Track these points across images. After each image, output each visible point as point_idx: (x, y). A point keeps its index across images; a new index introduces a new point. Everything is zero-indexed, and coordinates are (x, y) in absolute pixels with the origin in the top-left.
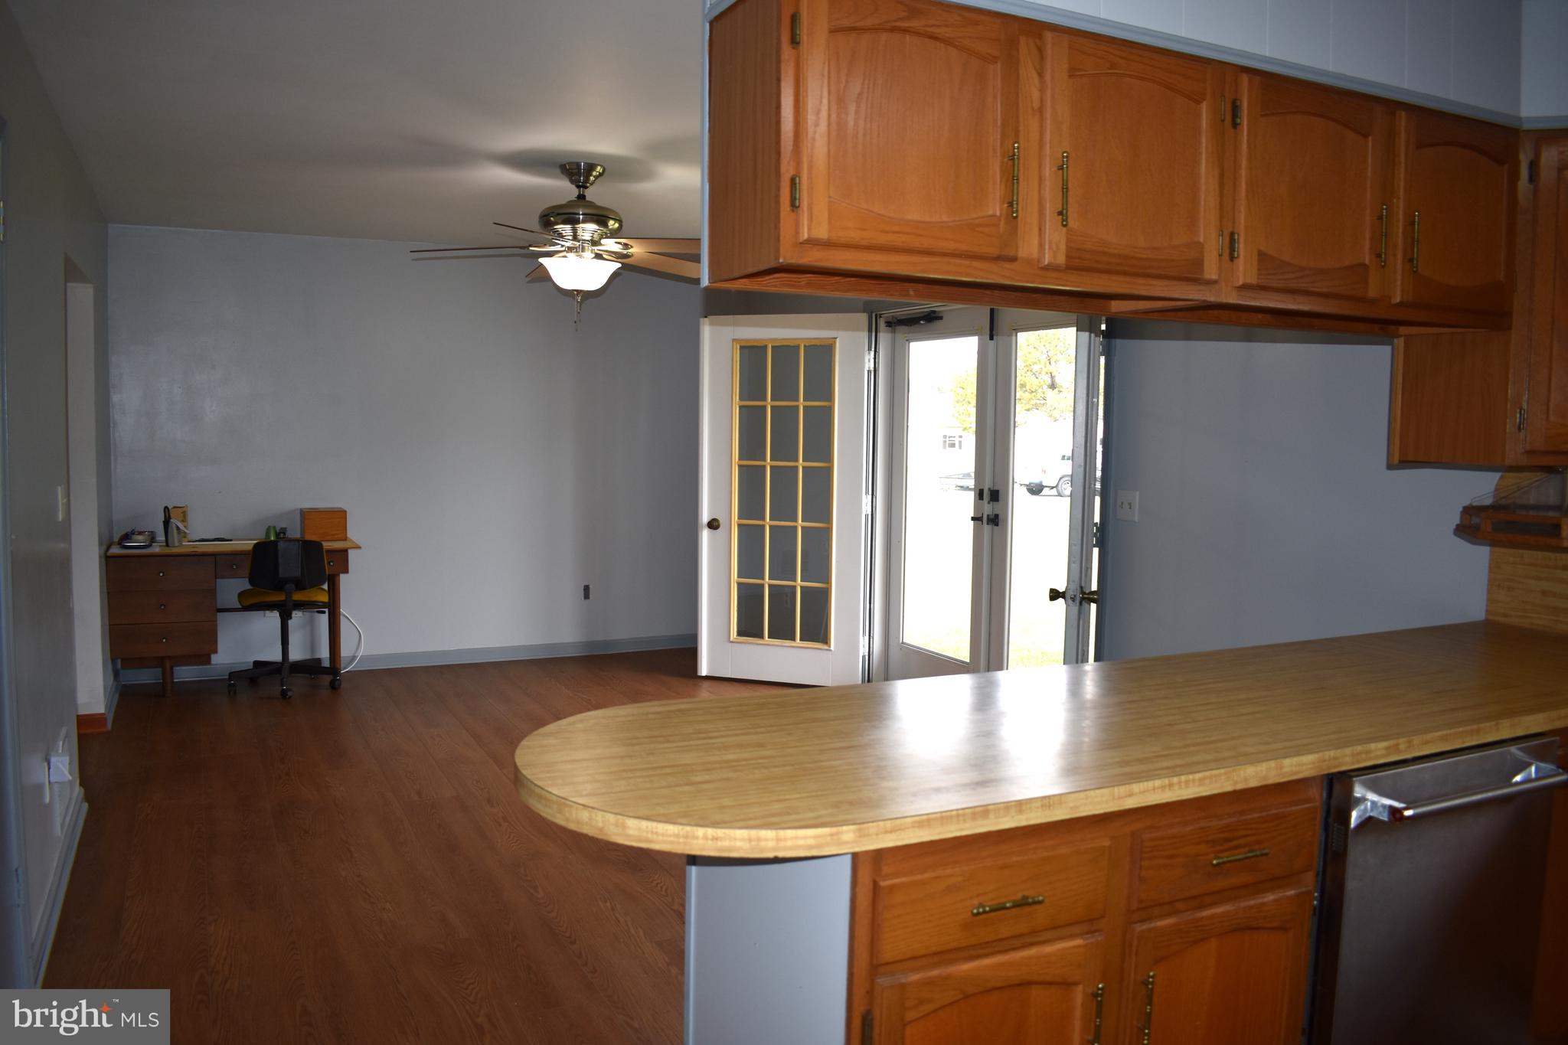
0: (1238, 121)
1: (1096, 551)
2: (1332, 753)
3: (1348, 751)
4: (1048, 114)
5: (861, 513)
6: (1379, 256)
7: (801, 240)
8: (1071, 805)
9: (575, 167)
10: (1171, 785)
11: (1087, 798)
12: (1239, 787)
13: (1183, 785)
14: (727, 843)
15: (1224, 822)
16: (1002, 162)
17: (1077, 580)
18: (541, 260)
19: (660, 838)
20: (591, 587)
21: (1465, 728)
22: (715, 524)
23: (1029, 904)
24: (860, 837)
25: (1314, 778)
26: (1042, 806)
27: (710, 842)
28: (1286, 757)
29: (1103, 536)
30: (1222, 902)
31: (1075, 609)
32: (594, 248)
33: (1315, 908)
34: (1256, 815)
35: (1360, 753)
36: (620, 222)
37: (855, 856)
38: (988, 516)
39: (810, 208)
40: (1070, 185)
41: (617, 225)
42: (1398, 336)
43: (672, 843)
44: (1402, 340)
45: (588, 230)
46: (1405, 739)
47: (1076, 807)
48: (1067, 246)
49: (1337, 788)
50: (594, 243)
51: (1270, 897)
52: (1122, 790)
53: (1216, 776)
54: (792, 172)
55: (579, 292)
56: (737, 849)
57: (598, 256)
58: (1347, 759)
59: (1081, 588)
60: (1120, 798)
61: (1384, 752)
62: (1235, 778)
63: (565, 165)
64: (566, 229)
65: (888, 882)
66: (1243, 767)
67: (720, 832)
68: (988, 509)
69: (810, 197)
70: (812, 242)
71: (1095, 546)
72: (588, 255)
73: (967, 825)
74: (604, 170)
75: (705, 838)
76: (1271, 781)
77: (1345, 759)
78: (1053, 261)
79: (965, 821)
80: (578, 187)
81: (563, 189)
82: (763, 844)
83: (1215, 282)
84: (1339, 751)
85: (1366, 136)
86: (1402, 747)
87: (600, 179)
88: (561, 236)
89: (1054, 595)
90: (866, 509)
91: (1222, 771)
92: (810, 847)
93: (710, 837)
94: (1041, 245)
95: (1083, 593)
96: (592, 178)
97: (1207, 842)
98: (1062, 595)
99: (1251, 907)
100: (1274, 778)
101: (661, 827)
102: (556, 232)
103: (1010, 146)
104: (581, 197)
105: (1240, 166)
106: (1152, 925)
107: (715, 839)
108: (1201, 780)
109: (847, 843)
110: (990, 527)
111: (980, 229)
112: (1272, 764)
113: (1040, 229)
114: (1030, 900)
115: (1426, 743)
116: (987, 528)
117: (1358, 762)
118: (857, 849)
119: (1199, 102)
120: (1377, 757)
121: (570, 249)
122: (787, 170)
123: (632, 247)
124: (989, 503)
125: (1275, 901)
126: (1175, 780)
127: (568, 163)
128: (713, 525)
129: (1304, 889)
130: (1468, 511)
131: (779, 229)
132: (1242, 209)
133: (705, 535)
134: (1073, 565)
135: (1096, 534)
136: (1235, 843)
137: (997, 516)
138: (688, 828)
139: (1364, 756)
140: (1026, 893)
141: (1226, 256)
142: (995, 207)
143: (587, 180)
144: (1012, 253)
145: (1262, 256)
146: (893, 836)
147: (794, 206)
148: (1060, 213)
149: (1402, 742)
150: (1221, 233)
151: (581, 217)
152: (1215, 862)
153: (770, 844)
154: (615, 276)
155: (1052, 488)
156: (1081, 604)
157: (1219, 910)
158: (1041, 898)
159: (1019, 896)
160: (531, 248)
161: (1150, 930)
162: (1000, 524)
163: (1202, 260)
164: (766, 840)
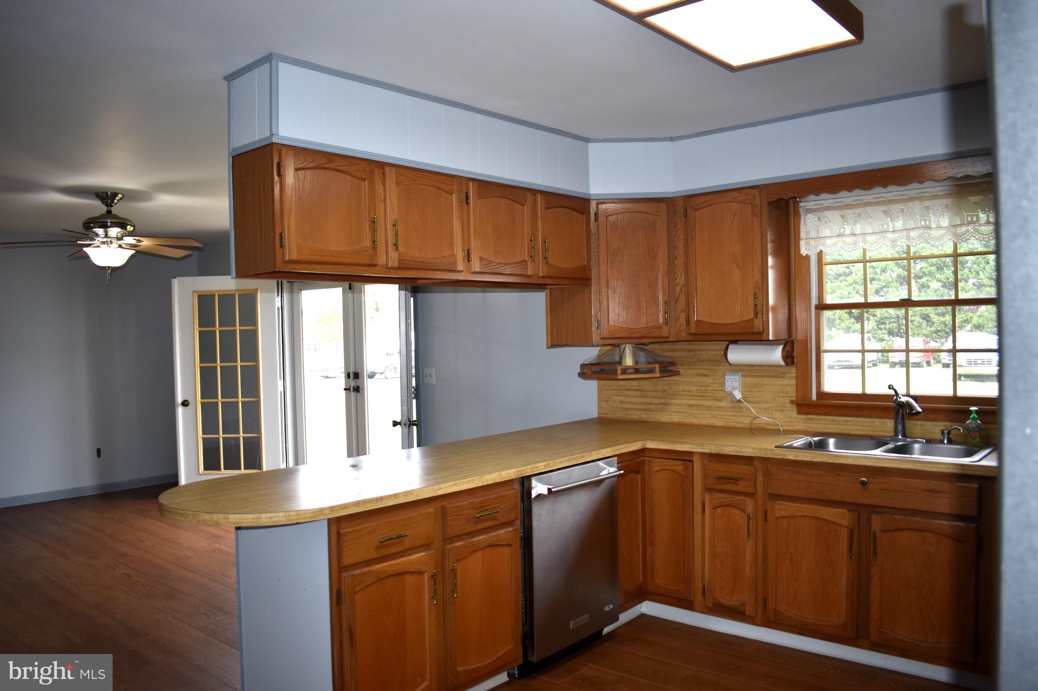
0: (469, 202)
1: (414, 401)
2: (522, 468)
3: (529, 467)
4: (388, 203)
5: (278, 391)
6: (531, 257)
7: (285, 260)
8: (416, 494)
9: (105, 194)
10: (456, 484)
11: (422, 491)
12: (485, 484)
13: (461, 484)
14: (275, 519)
15: (479, 500)
16: (370, 224)
17: (406, 415)
18: (85, 249)
19: (246, 521)
20: (101, 449)
21: (577, 456)
22: (186, 403)
23: (402, 537)
24: (332, 511)
25: (516, 479)
26: (404, 495)
27: (268, 520)
28: (503, 471)
29: (418, 393)
30: (481, 535)
31: (406, 430)
32: (118, 242)
33: (522, 536)
34: (493, 496)
35: (534, 468)
36: (134, 226)
37: (329, 520)
38: (353, 387)
39: (289, 246)
40: (398, 232)
41: (132, 229)
42: (547, 289)
43: (251, 522)
44: (549, 290)
45: (114, 232)
46: (552, 461)
47: (418, 495)
48: (398, 259)
49: (526, 482)
50: (119, 239)
51: (502, 531)
52: (437, 487)
53: (475, 479)
54: (280, 231)
55: (109, 267)
56: (281, 521)
57: (120, 246)
58: (529, 470)
59: (409, 419)
60: (436, 490)
61: (544, 467)
62: (483, 480)
63: (99, 193)
64: (100, 231)
65: (344, 531)
66: (485, 475)
67: (272, 515)
68: (353, 383)
69: (289, 241)
70: (291, 262)
71: (414, 398)
72: (115, 245)
73: (374, 504)
74: (123, 197)
75: (266, 518)
76: (497, 481)
77: (527, 470)
78: (392, 265)
79: (373, 503)
80: (107, 206)
81: (97, 207)
82: (291, 517)
83: (462, 271)
84: (525, 467)
85: (523, 205)
86: (551, 464)
87: (121, 201)
88: (97, 235)
89: (395, 424)
90: (281, 388)
91: (477, 477)
92: (311, 517)
93: (268, 517)
94: (387, 258)
95: (410, 421)
96: (116, 201)
97: (474, 508)
98: (399, 423)
99: (494, 536)
100: (499, 480)
101: (245, 516)
102: (94, 232)
103: (373, 216)
104: (109, 212)
105: (470, 220)
106: (453, 545)
107: (270, 518)
108: (469, 481)
109: (327, 514)
110: (355, 393)
111: (361, 253)
112: (497, 474)
113: (386, 252)
114: (403, 535)
115: (561, 462)
116: (353, 394)
117: (534, 471)
118: (331, 517)
119: (452, 194)
120: (541, 469)
121: (103, 243)
122: (278, 230)
123: (143, 241)
124: (353, 380)
125: (504, 533)
126: (458, 482)
127: (101, 192)
128: (185, 404)
129: (515, 528)
130: (583, 366)
131: (276, 256)
132: (472, 239)
133: (180, 410)
134: (404, 407)
135: (413, 393)
136: (485, 508)
137: (358, 387)
138: (258, 515)
139: (535, 469)
140: (401, 533)
141: (466, 259)
142: (368, 244)
143: (113, 202)
144: (375, 263)
145: (481, 259)
146: (345, 510)
147: (282, 246)
148: (395, 245)
149: (551, 463)
150: (464, 250)
151: (109, 224)
152: (477, 516)
153: (295, 517)
154: (132, 257)
155: (382, 374)
156: (409, 427)
157: (481, 537)
158: (407, 534)
159: (398, 534)
160: (78, 242)
161: (453, 547)
162: (360, 391)
163: (456, 262)
164: (293, 516)
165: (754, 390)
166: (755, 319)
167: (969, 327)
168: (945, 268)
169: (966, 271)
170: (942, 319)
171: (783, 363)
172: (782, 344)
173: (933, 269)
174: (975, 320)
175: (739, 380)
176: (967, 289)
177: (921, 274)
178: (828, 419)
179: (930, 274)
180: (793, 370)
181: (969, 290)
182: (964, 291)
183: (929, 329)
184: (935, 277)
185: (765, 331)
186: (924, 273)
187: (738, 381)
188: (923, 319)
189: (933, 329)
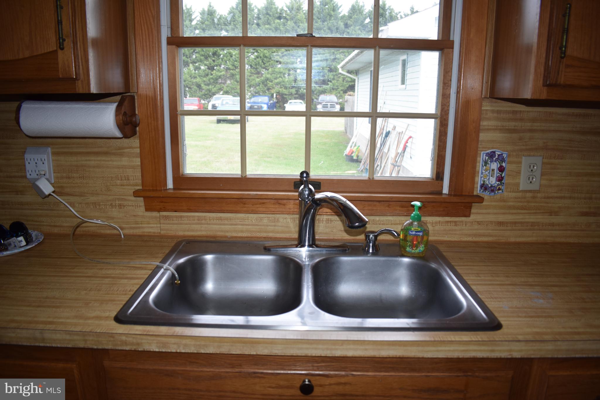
165: (75, 175)
166: (60, 52)
167: (222, 92)
168: (209, 58)
169: (220, 60)
170: (208, 87)
171: (118, 134)
172: (115, 102)
173: (202, 58)
174: (225, 89)
175: (49, 161)
176: (221, 70)
177: (196, 61)
178: (194, 216)
179: (201, 61)
180: (135, 142)
181: (222, 71)
182: (219, 72)
183: (201, 93)
184: (204, 63)
185: (82, 77)
186: (197, 60)
187: (46, 162)
188: (198, 87)
189: (203, 93)
